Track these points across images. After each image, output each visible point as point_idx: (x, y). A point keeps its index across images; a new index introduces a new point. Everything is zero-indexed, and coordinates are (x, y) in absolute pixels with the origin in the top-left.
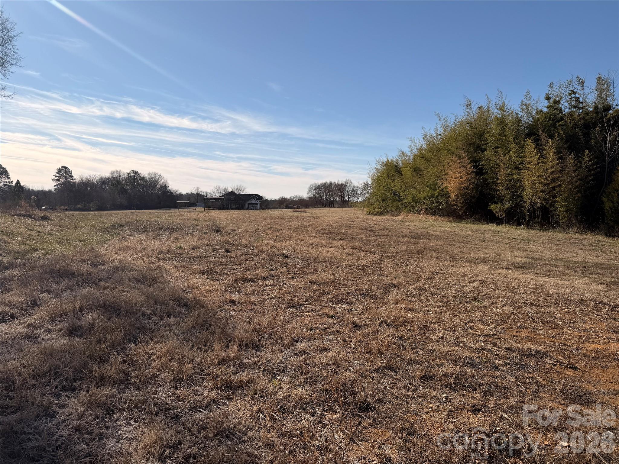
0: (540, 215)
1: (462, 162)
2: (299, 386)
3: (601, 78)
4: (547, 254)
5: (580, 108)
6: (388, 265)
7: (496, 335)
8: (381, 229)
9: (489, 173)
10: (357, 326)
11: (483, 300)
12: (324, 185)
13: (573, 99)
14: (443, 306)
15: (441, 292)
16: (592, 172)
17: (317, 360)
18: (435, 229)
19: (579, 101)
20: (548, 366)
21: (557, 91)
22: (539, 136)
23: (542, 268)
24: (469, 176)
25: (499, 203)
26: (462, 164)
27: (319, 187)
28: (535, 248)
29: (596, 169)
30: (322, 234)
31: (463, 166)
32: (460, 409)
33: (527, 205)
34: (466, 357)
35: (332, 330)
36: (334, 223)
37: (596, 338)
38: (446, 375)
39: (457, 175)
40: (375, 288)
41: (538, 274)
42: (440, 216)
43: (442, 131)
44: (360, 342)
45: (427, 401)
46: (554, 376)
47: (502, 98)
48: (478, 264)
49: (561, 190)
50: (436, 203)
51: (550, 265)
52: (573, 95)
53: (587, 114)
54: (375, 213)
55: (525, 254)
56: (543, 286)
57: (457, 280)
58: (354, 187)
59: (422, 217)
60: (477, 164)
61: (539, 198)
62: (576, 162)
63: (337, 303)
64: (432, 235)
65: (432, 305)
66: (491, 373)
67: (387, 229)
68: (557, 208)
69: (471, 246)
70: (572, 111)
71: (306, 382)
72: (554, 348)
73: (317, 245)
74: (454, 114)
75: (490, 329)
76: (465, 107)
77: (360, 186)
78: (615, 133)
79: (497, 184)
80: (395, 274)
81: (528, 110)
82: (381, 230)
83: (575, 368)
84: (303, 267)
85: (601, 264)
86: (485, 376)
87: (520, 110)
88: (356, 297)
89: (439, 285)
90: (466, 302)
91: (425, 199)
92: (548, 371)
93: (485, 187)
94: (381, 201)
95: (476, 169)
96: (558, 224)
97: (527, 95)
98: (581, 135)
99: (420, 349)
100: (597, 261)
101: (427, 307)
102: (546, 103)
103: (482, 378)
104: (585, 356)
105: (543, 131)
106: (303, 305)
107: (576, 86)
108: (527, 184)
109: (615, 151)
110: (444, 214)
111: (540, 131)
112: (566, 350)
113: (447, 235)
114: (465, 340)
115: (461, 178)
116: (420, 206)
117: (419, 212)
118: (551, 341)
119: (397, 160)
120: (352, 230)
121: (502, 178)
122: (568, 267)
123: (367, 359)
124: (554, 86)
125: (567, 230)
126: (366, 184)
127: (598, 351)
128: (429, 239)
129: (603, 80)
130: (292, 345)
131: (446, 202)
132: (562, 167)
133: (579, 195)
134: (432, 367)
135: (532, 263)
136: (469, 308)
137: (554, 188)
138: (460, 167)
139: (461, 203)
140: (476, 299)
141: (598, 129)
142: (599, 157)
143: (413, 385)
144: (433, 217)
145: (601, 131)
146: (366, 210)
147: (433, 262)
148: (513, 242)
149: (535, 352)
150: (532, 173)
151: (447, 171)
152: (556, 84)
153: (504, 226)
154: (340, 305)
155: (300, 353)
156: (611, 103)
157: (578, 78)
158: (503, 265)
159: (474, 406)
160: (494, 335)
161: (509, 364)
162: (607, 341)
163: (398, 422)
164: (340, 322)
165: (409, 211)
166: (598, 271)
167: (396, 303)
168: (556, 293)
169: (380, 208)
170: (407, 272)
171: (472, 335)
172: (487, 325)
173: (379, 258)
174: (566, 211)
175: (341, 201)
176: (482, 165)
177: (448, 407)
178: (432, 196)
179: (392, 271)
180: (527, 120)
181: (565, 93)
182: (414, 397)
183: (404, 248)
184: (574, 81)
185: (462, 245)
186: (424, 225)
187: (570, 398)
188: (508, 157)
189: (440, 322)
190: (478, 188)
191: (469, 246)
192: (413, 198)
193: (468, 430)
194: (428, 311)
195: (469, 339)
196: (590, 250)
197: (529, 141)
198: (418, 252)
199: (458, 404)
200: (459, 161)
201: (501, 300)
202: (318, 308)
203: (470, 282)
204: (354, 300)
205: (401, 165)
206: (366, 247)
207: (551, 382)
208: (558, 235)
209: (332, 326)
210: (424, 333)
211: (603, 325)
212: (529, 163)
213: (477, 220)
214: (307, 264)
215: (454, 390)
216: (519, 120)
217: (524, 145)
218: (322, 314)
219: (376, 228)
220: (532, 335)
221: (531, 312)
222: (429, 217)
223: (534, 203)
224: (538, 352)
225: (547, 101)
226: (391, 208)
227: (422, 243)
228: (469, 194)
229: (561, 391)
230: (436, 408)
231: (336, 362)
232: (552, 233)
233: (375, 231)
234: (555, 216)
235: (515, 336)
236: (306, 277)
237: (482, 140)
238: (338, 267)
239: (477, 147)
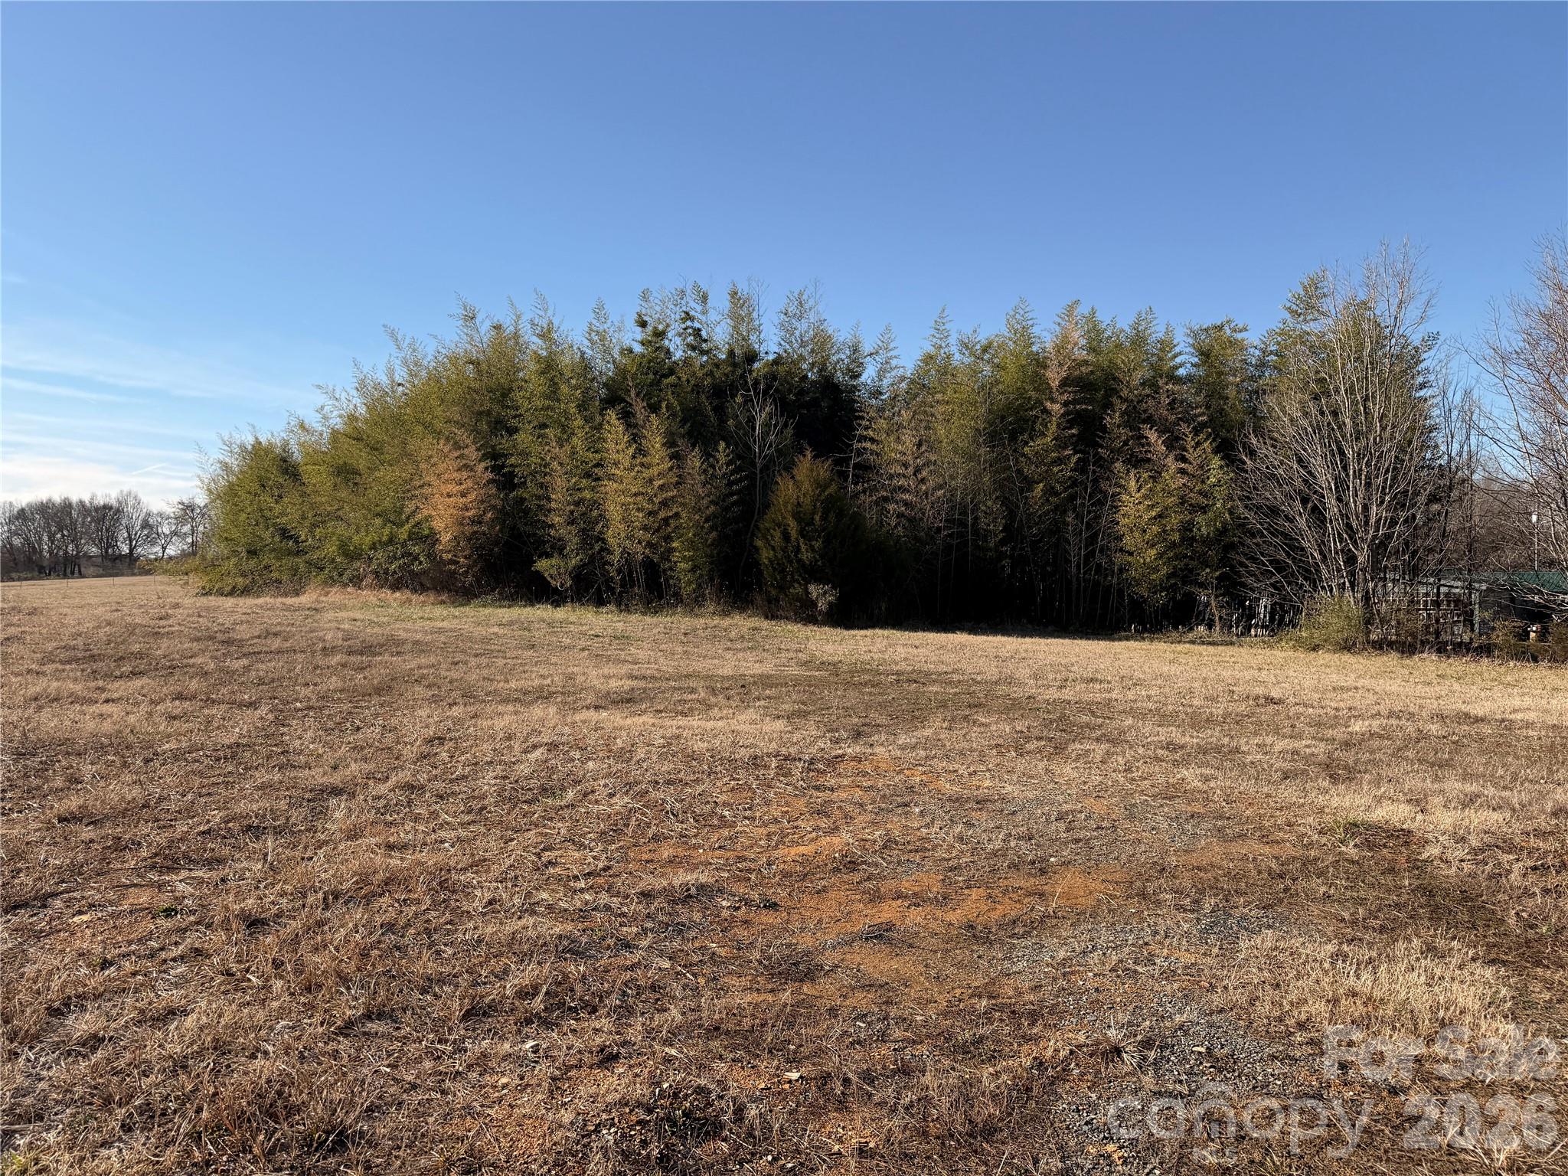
0: (642, 580)
1: (461, 457)
2: (105, 1144)
3: (736, 293)
4: (667, 666)
5: (703, 352)
6: (303, 736)
7: (609, 868)
8: (256, 634)
9: (529, 484)
10: (255, 924)
11: (563, 789)
12: (44, 509)
13: (690, 331)
14: (473, 822)
15: (462, 787)
16: (734, 487)
17: (151, 1052)
18: (409, 625)
19: (700, 336)
20: (725, 914)
21: (658, 308)
22: (631, 405)
23: (666, 699)
24: (482, 492)
25: (555, 554)
26: (464, 462)
27: (22, 515)
28: (642, 655)
29: (740, 480)
30: (61, 662)
31: (466, 466)
32: (572, 1067)
33: (615, 558)
34: (560, 937)
35: (176, 952)
36: (99, 627)
37: (795, 833)
38: (523, 994)
39: (453, 488)
40: (283, 804)
41: (661, 712)
42: (414, 591)
43: (406, 376)
44: (277, 964)
45: (493, 1071)
46: (741, 933)
47: (546, 311)
48: (531, 703)
49: (681, 524)
50: (403, 557)
51: (680, 689)
52: (689, 323)
53: (717, 366)
54: (228, 589)
55: (624, 669)
56: (678, 737)
57: (495, 750)
58: (149, 515)
59: (369, 596)
60: (499, 462)
61: (640, 542)
62: (704, 467)
63: (170, 870)
64: (403, 642)
65: (448, 824)
66: (620, 961)
67: (276, 634)
68: (675, 562)
69: (504, 661)
70: (690, 357)
71: (127, 1128)
72: (728, 871)
73: (56, 699)
74: (435, 337)
75: (595, 856)
76: (461, 322)
77: (169, 510)
78: (767, 409)
79: (549, 511)
80: (330, 757)
81: (604, 345)
82: (259, 637)
83: (773, 906)
84: (26, 776)
85: (769, 677)
86: (608, 971)
87: (587, 343)
88: (233, 840)
89: (453, 770)
90: (525, 802)
91: (373, 547)
92: (727, 926)
93: (520, 518)
94: (244, 554)
95: (498, 474)
96: (678, 599)
97: (599, 311)
98: (709, 408)
99: (446, 945)
100: (760, 672)
101: (434, 831)
102: (639, 334)
103: (602, 978)
104: (786, 875)
105: (638, 395)
106: (54, 895)
107: (692, 304)
108: (614, 511)
109: (771, 446)
110: (422, 585)
111: (633, 393)
112: (750, 871)
113: (443, 639)
114: (544, 895)
115: (463, 495)
116: (360, 566)
117: (356, 581)
118: (717, 858)
119: (286, 443)
120: (165, 643)
121: (559, 497)
122: (713, 691)
123: (310, 1007)
124: (651, 299)
125: (696, 610)
126: (188, 508)
127: (805, 860)
128: (398, 653)
129: (740, 298)
130: (49, 1028)
131: (428, 556)
132: (680, 476)
133: (714, 534)
134: (485, 984)
135: (645, 690)
136: (536, 816)
137: (666, 520)
138: (459, 470)
139: (466, 557)
140: (545, 790)
141: (739, 399)
142: (743, 456)
143: (447, 1041)
144: (398, 594)
145: (745, 402)
146: (196, 581)
147: (422, 713)
148: (596, 644)
149: (698, 890)
150: (621, 487)
151: (428, 478)
152: (655, 294)
153: (568, 607)
154: (184, 874)
155: (84, 1045)
156: (757, 346)
157: (696, 287)
158: (585, 699)
159: (602, 1050)
160: (607, 869)
161: (652, 930)
162: (814, 834)
163: (432, 1149)
164: (198, 923)
165: (331, 581)
166: (768, 692)
167: (353, 834)
168: (708, 750)
169: (243, 575)
170: (363, 748)
171: (559, 879)
172: (585, 848)
173: (270, 717)
174: (693, 570)
175: (105, 556)
176: (511, 465)
177: (544, 1069)
178: (391, 541)
179: (320, 752)
180: (604, 368)
181: (673, 316)
182: (458, 1072)
183: (334, 682)
184: (688, 292)
185: (484, 661)
186: (378, 616)
187: (780, 973)
188: (568, 448)
189: (478, 865)
190: (505, 521)
191: (501, 662)
192: (340, 547)
193: (603, 1111)
194: (442, 842)
195: (553, 890)
196: (744, 650)
197: (612, 415)
198: (378, 691)
199: (567, 1055)
200: (456, 454)
201: (602, 782)
202: (111, 895)
203: (525, 752)
204: (226, 851)
205: (297, 456)
206: (224, 691)
207: (739, 949)
208: (679, 621)
209: (174, 938)
210: (444, 901)
211: (801, 804)
212: (615, 464)
213: (506, 598)
214: (34, 762)
215: (547, 1024)
216: (585, 366)
217: (601, 425)
218: (131, 912)
219: (243, 632)
220: (680, 852)
221: (668, 799)
222: (386, 594)
223: (629, 554)
224: (701, 887)
225: (640, 329)
226: (275, 575)
227: (381, 667)
228: (484, 533)
229: (760, 963)
230: (518, 1082)
231: (215, 1040)
232: (669, 619)
233: (241, 643)
234: (671, 582)
235: (648, 862)
236: (42, 806)
237: (508, 407)
238: (147, 761)
239: (497, 422)
